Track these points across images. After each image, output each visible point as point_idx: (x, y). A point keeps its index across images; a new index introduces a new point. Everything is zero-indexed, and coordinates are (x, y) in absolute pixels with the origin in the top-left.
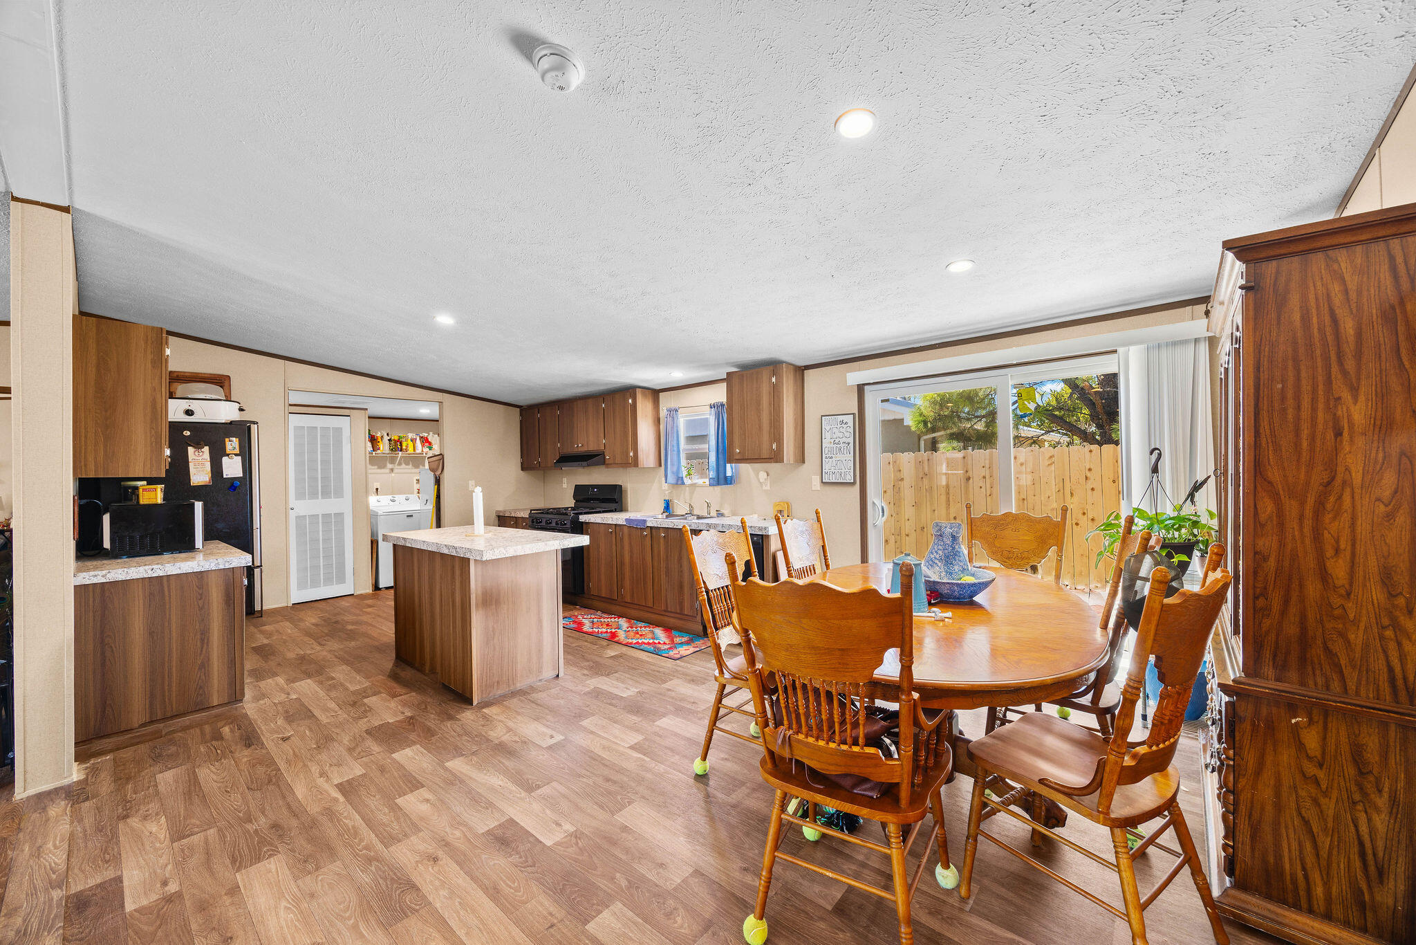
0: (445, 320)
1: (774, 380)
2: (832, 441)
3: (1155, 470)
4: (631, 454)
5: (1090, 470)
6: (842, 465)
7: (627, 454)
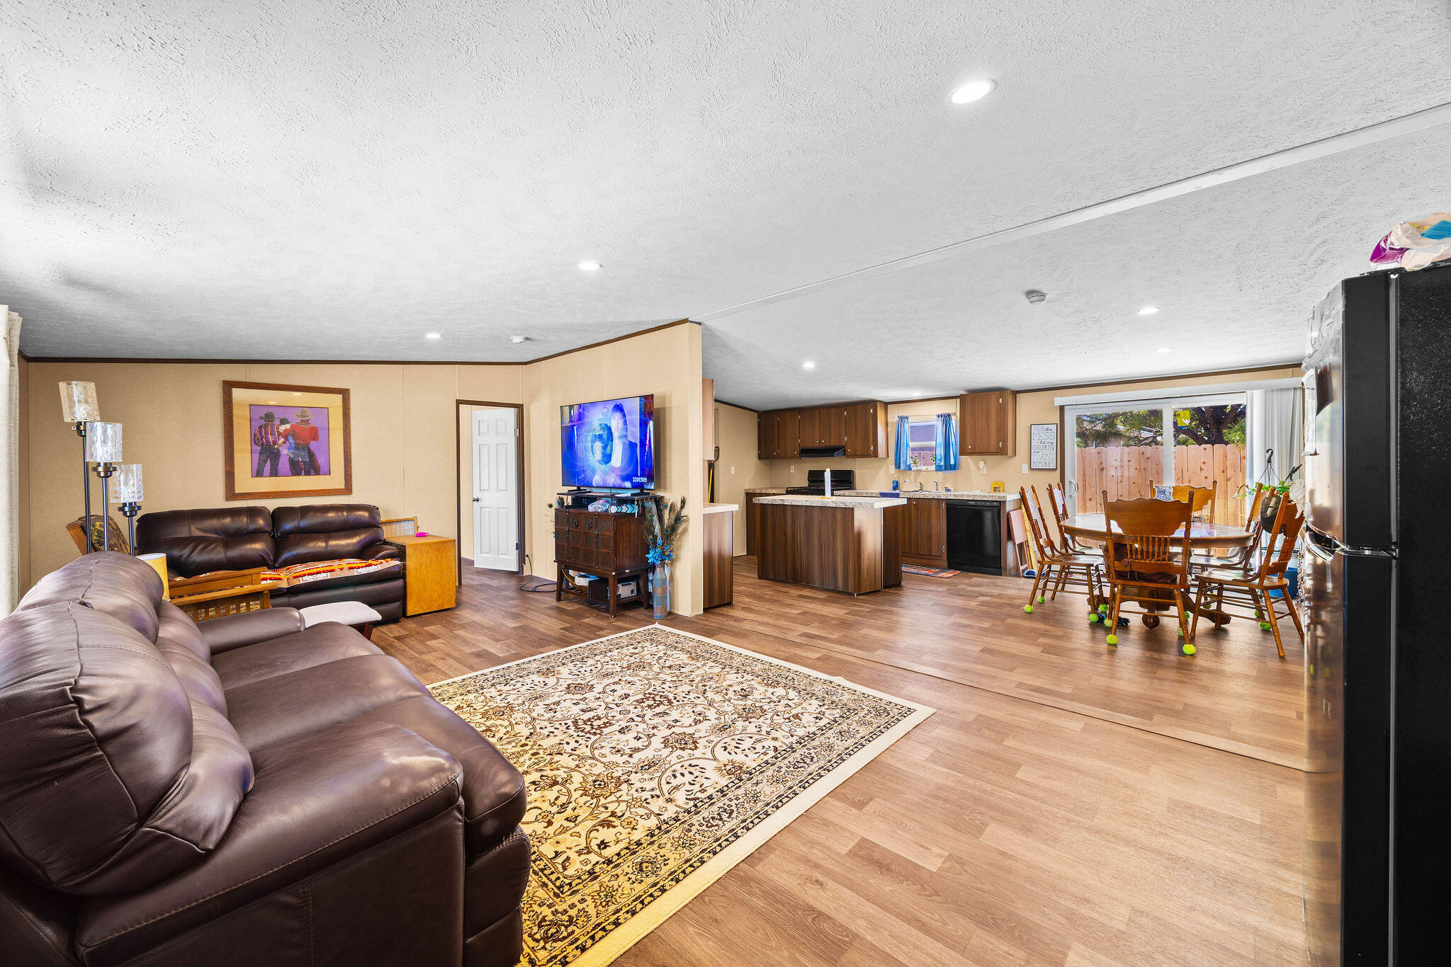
0: (809, 365)
1: (1001, 400)
2: (1039, 441)
3: (1269, 461)
4: (872, 448)
5: (1204, 463)
6: (1047, 457)
7: (868, 447)
